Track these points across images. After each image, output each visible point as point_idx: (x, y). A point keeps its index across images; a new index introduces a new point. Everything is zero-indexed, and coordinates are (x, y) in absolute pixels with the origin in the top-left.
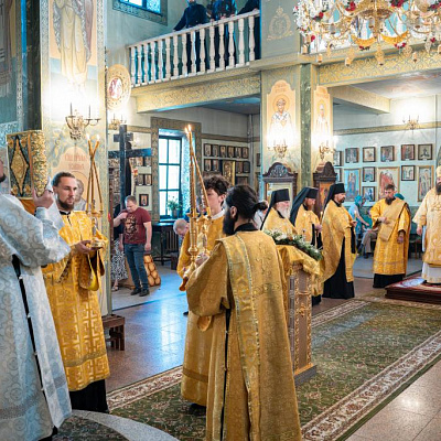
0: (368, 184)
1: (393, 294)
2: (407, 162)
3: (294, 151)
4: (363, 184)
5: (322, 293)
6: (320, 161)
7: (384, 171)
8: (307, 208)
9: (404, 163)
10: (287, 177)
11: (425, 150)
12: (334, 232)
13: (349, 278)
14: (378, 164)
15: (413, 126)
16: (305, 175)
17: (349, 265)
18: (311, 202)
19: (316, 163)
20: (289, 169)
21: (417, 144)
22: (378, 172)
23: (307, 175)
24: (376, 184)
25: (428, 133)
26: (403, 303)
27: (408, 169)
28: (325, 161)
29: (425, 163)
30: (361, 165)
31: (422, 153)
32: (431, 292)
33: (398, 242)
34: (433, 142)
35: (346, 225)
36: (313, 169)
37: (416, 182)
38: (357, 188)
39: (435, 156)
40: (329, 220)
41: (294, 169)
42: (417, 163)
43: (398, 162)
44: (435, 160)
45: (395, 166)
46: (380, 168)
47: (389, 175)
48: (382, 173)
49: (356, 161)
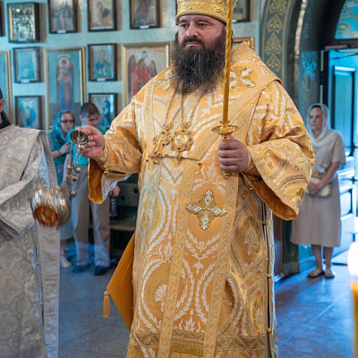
0: (102, 86)
4: (92, 87)
14: (124, 35)
24: (120, 86)
30: (83, 38)
38: (78, 98)
44: (256, 23)
45: (162, 40)
46: (128, 46)
47: (147, 62)
48: (132, 58)
49: (72, 28)
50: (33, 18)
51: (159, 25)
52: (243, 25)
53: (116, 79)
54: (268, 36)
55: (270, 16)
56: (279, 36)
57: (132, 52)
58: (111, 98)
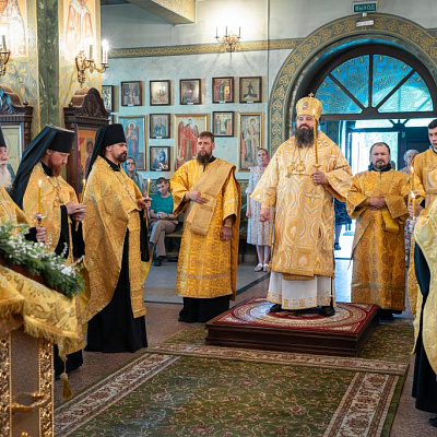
0: (160, 141)
1: (219, 336)
2: (222, 106)
3: (23, 64)
4: (151, 142)
5: (84, 344)
6: (76, 86)
7: (186, 121)
8: (50, 171)
9: (217, 107)
10: (12, 115)
11: (250, 87)
12: (107, 220)
13: (138, 310)
14: (176, 108)
15: (231, 46)
16: (48, 111)
17: (136, 284)
18: (60, 158)
19: (70, 90)
20: (16, 99)
21: (237, 75)
22: (176, 122)
23: (53, 112)
24: (173, 142)
25: (254, 58)
26: (241, 353)
27: (223, 118)
28: (87, 87)
29: (251, 107)
30: (146, 110)
31: (246, 91)
32: (289, 329)
33: (222, 237)
34: (263, 74)
35: (130, 206)
36: (64, 100)
37: (237, 139)
38: (142, 150)
39: (266, 97)
40: (98, 197)
41: (24, 98)
42: (237, 107)
43: (207, 106)
44: (265, 104)
45: (202, 112)
46: (178, 116)
47: (192, 126)
48: (181, 123)
49: (138, 103)
50: (110, 95)
51: (200, 102)
52: (257, 104)
53: (169, 137)
54: (273, 112)
55: (275, 100)
56: (281, 113)
57: (181, 119)
58: (166, 151)
